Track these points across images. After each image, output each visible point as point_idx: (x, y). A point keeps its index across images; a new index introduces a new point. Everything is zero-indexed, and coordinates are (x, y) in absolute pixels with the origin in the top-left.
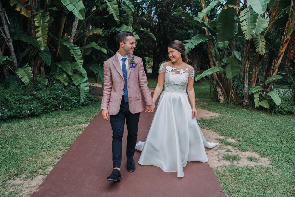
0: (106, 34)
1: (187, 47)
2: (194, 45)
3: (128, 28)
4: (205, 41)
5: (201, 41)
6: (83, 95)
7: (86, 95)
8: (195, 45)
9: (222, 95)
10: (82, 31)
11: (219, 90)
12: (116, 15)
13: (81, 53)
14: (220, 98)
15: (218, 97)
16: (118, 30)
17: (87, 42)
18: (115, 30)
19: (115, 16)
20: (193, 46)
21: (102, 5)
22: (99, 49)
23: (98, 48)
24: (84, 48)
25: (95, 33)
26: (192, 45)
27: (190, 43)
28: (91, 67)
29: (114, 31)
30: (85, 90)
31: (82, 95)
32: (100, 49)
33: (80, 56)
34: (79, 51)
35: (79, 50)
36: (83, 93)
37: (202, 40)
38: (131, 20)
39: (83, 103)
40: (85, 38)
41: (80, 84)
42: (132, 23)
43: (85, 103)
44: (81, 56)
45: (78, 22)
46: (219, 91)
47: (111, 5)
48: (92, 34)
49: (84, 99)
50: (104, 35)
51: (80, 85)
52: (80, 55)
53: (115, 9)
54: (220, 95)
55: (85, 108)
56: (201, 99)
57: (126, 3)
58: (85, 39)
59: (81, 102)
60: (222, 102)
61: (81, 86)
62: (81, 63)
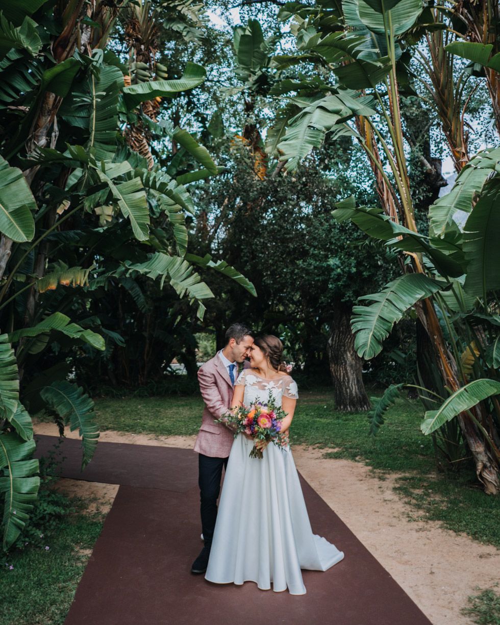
0: (102, 285)
1: (377, 317)
2: (400, 310)
3: (172, 263)
4: (430, 295)
5: (419, 296)
6: (15, 513)
7: (28, 511)
8: (404, 309)
9: (488, 464)
10: (21, 279)
11: (479, 448)
12: (139, 224)
13: (13, 358)
14: (486, 475)
15: (478, 473)
16: (141, 269)
17: (36, 313)
18: (130, 271)
19: (137, 226)
20: (397, 312)
21: (93, 196)
22: (77, 336)
23: (73, 331)
24: (25, 335)
25: (65, 282)
26: (392, 308)
27: (384, 302)
28: (47, 391)
29: (128, 275)
30: (25, 489)
31: (13, 514)
32: (82, 335)
33: (10, 368)
34: (7, 350)
35: (9, 345)
36: (16, 504)
37: (424, 293)
38: (181, 237)
39: (15, 544)
40: (32, 299)
41: (7, 467)
42: (184, 247)
43: (20, 545)
44: (15, 367)
45: (9, 251)
46: (478, 453)
47: (121, 193)
48: (53, 287)
49: (18, 527)
50: (93, 288)
51: (6, 473)
52: (11, 363)
53: (135, 206)
54: (485, 467)
55: (22, 566)
56: (407, 475)
57: (169, 188)
58: (32, 301)
59: (7, 543)
60: (492, 490)
61: (8, 476)
62: (10, 394)
